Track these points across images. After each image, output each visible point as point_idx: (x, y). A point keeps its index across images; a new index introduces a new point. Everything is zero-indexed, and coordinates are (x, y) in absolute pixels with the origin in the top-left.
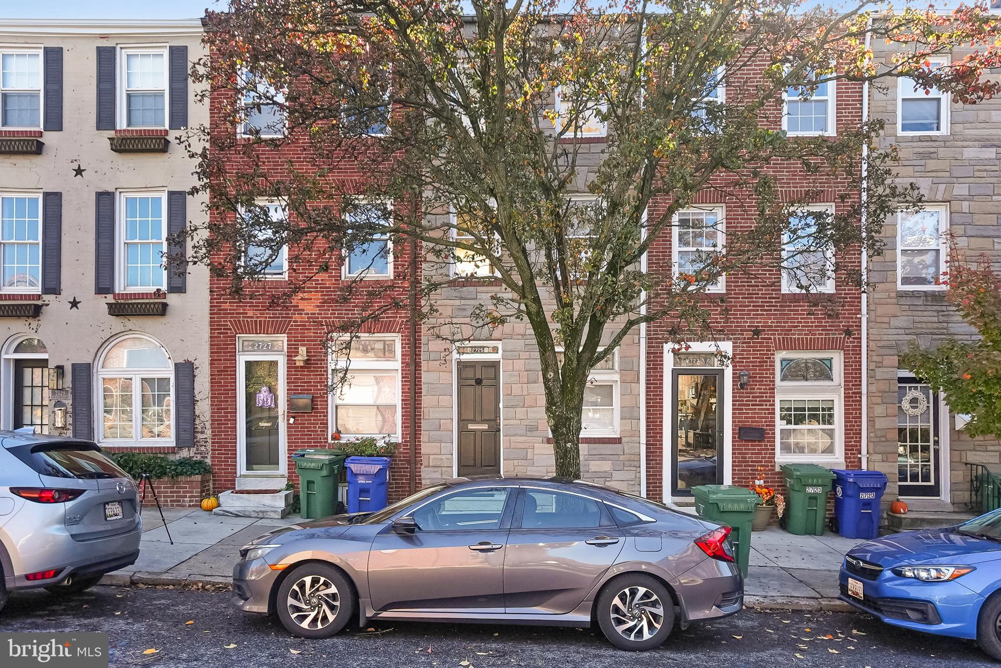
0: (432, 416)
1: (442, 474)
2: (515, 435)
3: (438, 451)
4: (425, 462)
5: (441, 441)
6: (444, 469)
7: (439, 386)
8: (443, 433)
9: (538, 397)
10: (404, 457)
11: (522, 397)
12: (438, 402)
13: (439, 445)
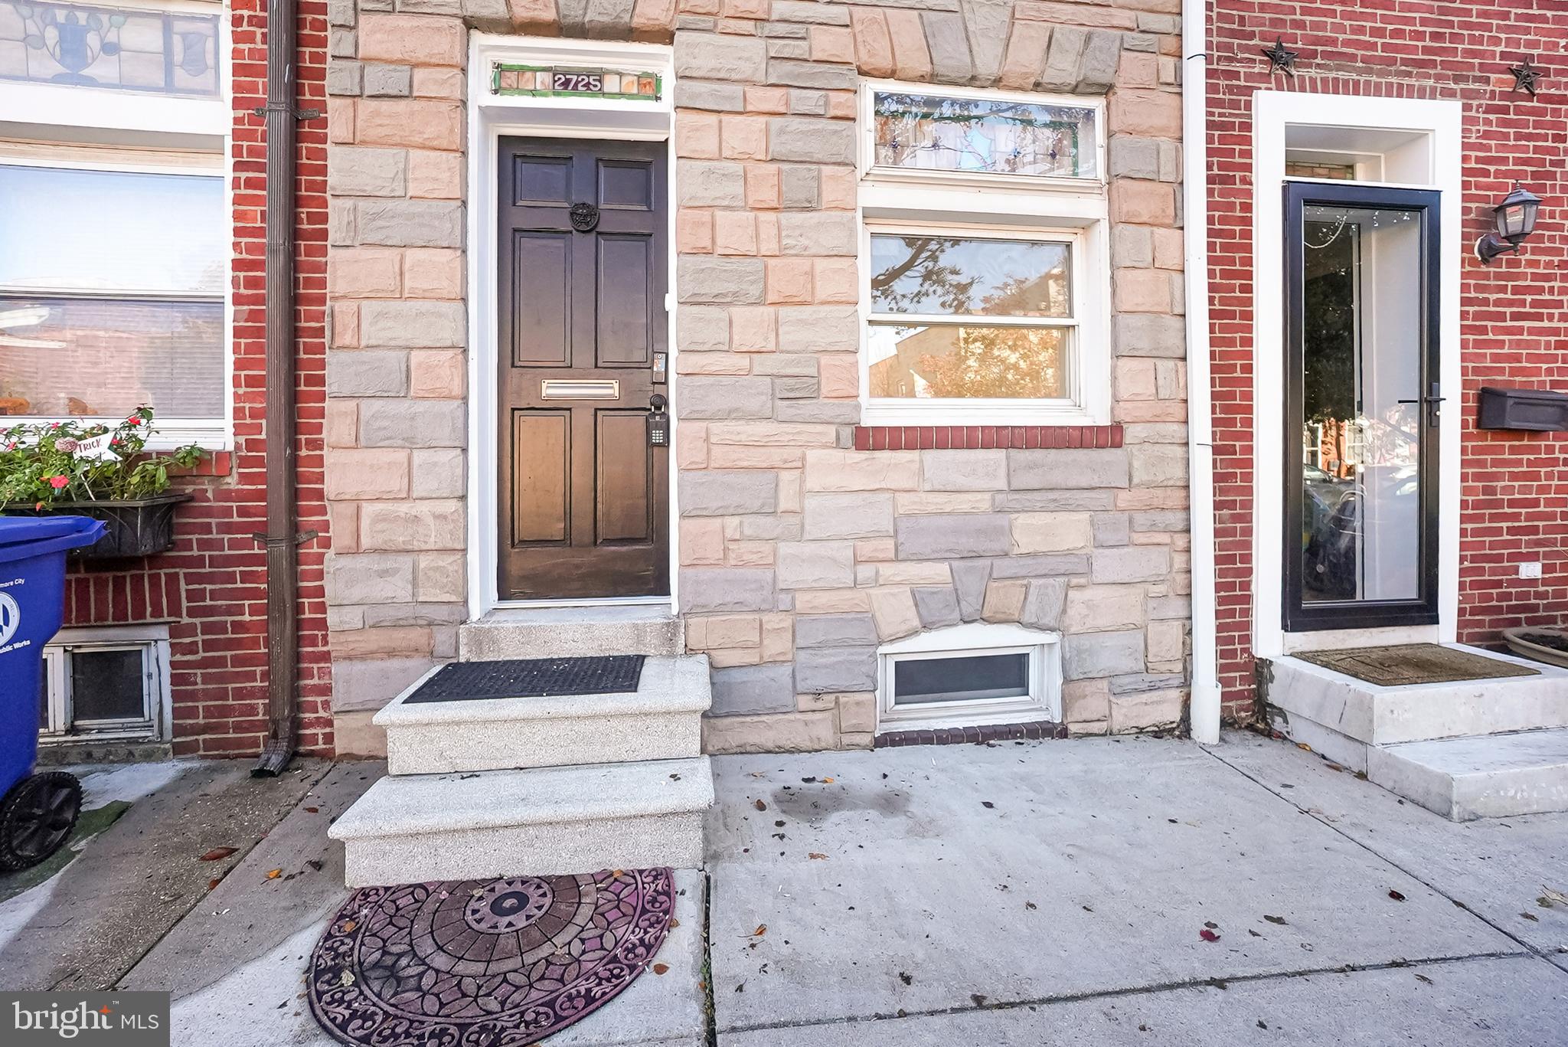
0: (371, 333)
1: (414, 583)
2: (731, 415)
3: (398, 484)
4: (340, 532)
5: (410, 444)
6: (424, 561)
7: (403, 206)
8: (421, 407)
9: (821, 264)
10: (242, 512)
11: (758, 263)
12: (401, 274)
13: (401, 456)
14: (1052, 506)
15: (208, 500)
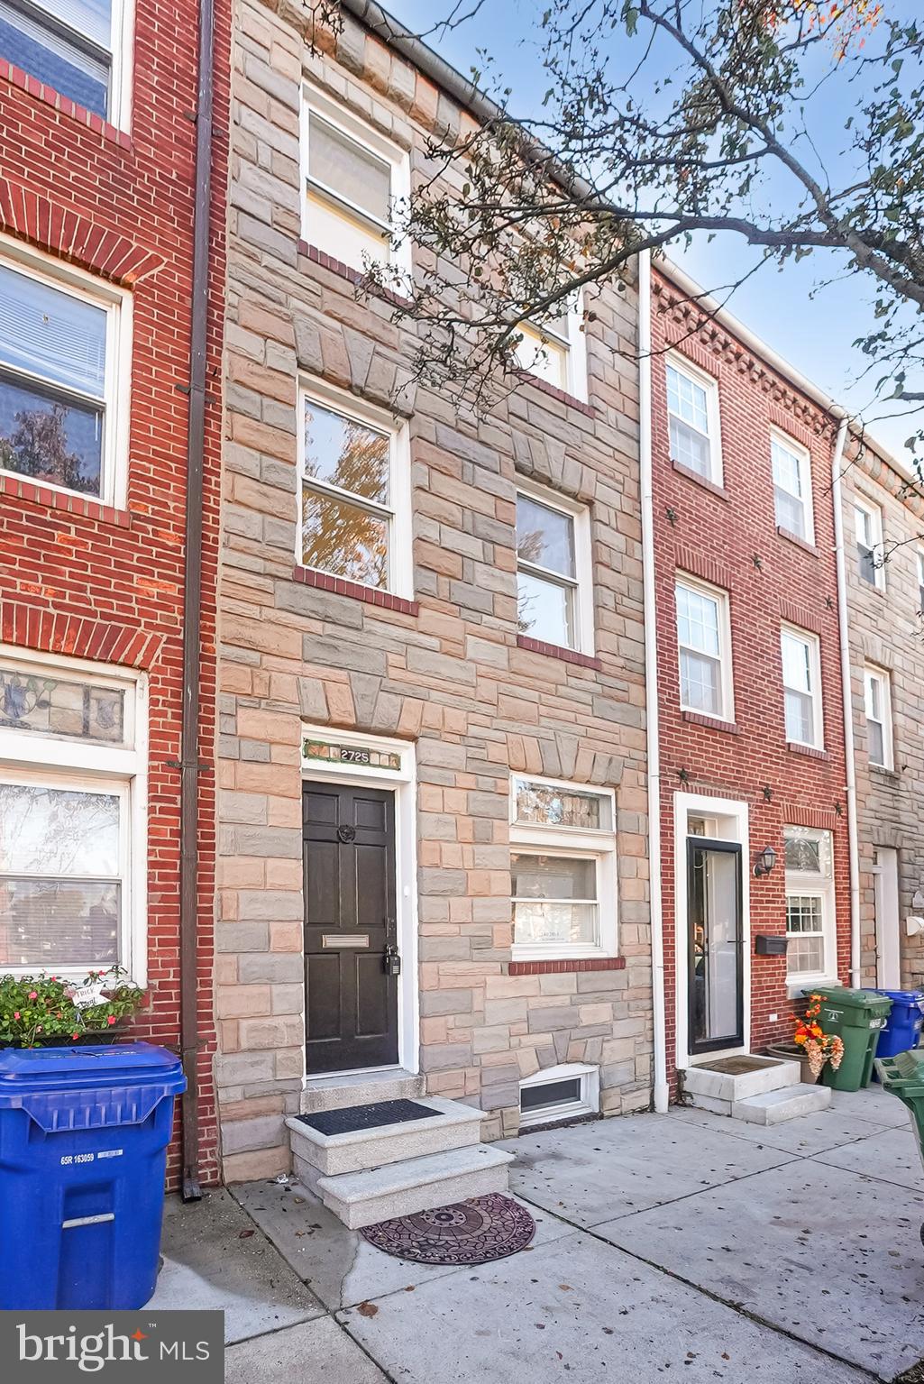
0: (246, 911)
1: (274, 1069)
2: (449, 958)
3: (263, 1008)
4: (224, 1040)
5: (271, 981)
6: (280, 1054)
7: (266, 831)
8: (277, 958)
10: (156, 1030)
11: (463, 873)
12: (265, 874)
13: (265, 989)
14: (596, 1000)
15: (132, 1024)
